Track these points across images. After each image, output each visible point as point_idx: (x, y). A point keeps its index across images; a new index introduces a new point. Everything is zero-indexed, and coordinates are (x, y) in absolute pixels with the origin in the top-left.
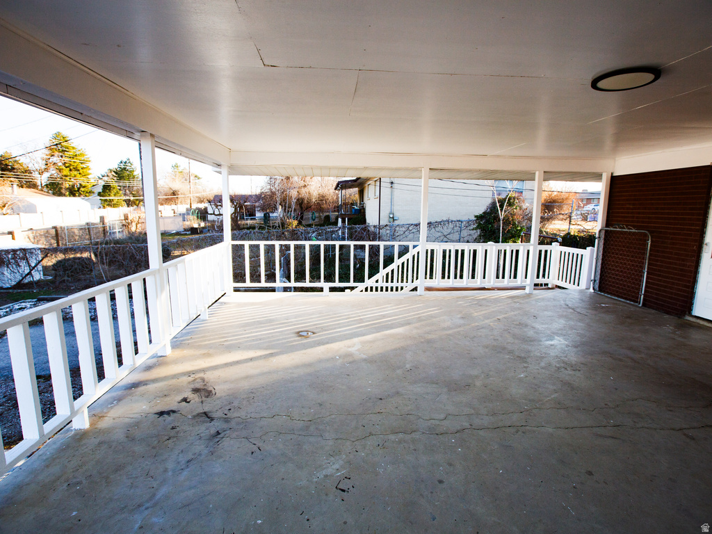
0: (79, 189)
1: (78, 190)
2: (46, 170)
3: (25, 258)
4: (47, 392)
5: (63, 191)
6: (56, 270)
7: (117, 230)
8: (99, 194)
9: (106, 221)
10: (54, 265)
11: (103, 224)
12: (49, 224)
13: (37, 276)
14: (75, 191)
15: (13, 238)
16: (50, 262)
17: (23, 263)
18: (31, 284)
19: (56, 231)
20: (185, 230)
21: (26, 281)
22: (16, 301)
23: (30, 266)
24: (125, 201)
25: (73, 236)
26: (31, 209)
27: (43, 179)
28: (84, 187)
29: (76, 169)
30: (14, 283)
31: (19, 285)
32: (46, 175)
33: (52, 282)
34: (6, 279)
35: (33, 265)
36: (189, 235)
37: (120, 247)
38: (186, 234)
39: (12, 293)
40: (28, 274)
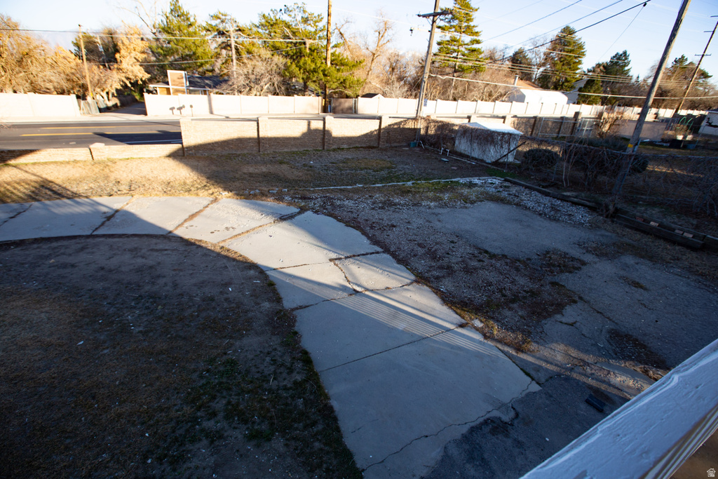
0: (563, 83)
1: (562, 85)
2: (544, 64)
3: (508, 143)
4: (487, 270)
5: (549, 85)
6: (526, 158)
7: (585, 128)
8: (580, 90)
9: (580, 117)
10: (525, 153)
11: (576, 120)
12: (531, 114)
13: (511, 159)
14: (559, 85)
15: (504, 122)
16: (525, 149)
17: (505, 146)
18: (503, 165)
19: (535, 121)
20: (663, 140)
21: (502, 161)
22: (491, 175)
23: (509, 149)
24: (602, 98)
25: (546, 128)
26: (521, 98)
27: (537, 72)
28: (568, 82)
29: (569, 64)
30: (493, 160)
31: (496, 163)
32: (542, 69)
33: (519, 166)
34: (490, 155)
35: (512, 149)
36: (666, 147)
37: (592, 149)
38: (661, 146)
39: (489, 168)
40: (505, 156)
